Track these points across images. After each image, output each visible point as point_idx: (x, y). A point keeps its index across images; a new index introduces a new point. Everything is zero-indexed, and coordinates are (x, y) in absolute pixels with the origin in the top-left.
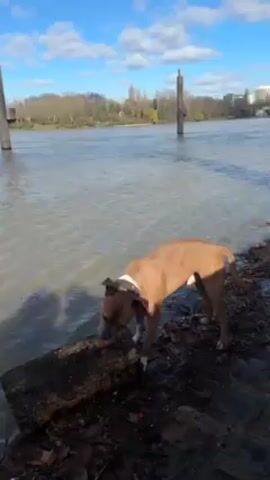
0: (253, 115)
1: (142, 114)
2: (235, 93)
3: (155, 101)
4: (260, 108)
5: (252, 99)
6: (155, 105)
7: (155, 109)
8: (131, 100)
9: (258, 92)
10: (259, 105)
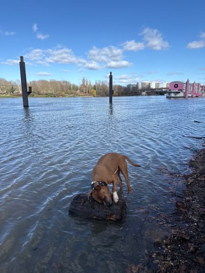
0: (141, 94)
1: (89, 92)
2: (132, 84)
3: (95, 86)
4: (144, 91)
5: (140, 87)
6: (95, 88)
7: (95, 89)
8: (83, 85)
9: (142, 84)
10: (143, 90)
